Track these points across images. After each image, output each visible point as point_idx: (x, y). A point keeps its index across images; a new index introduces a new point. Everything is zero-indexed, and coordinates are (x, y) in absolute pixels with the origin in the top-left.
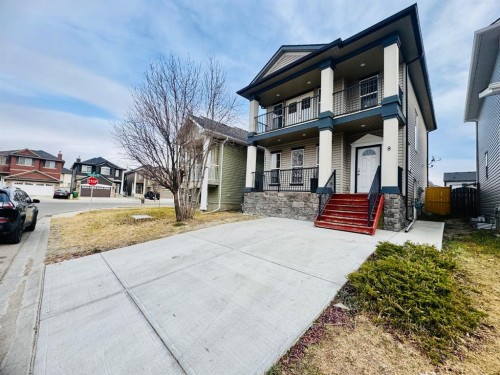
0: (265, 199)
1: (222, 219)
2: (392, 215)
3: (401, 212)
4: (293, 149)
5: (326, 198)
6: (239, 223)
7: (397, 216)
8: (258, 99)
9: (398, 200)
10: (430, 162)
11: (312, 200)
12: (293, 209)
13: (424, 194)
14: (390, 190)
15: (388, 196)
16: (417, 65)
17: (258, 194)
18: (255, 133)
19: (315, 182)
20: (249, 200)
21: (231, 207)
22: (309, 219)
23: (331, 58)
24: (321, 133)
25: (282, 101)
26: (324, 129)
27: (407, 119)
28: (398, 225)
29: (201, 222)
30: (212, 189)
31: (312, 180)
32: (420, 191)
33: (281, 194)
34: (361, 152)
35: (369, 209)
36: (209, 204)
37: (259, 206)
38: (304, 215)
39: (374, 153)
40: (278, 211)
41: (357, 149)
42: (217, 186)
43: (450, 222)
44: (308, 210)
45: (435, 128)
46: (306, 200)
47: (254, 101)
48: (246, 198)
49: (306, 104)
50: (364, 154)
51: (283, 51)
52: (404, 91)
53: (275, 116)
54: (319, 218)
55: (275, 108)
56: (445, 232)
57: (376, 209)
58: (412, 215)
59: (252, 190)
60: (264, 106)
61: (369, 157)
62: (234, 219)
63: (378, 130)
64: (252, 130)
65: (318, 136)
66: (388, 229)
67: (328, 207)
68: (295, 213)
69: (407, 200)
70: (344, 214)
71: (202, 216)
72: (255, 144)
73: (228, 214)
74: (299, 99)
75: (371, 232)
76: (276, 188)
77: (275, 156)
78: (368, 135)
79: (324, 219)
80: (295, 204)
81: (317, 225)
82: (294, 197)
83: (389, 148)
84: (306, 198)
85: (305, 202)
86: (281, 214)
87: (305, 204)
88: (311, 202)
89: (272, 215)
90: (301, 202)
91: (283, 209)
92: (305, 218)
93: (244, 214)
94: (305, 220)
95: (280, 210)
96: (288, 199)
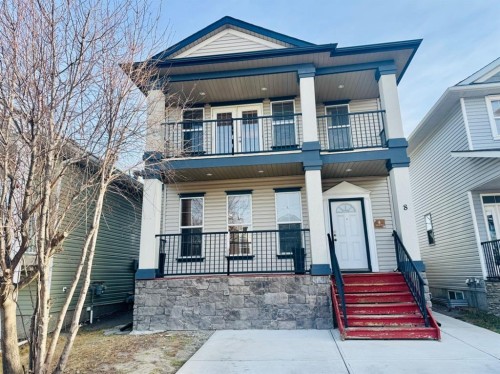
0: (196, 292)
4: (229, 192)
12: (265, 308)
20: (149, 297)
22: (300, 325)
24: (308, 173)
26: (313, 167)
33: (235, 279)
37: (178, 310)
38: (290, 318)
40: (231, 317)
44: (298, 309)
46: (292, 289)
48: (141, 295)
54: (346, 322)
61: (346, 215)
68: (268, 317)
74: (237, 111)
78: (345, 183)
80: (269, 298)
82: (266, 284)
83: (405, 207)
84: (292, 285)
85: (289, 293)
86: (237, 322)
87: (290, 297)
88: (302, 292)
89: (215, 325)
90: (281, 294)
91: (242, 311)
92: (293, 324)
93: (135, 333)
94: (293, 328)
95: (234, 313)
96: (253, 289)
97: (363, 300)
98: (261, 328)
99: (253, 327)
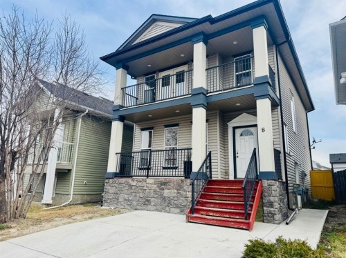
0: (131, 186)
1: (70, 217)
2: (271, 205)
3: (281, 200)
4: (166, 126)
5: (200, 185)
6: (93, 221)
7: (276, 205)
8: (126, 68)
9: (276, 188)
10: (311, 143)
11: (185, 187)
12: (164, 199)
13: (308, 178)
14: (267, 175)
15: (265, 183)
16: (285, 47)
17: (123, 180)
18: (122, 107)
19: (188, 165)
20: (110, 188)
21: (88, 198)
22: (182, 212)
23: (202, 33)
24: (194, 110)
25: (154, 72)
26: (197, 106)
27: (280, 100)
28: (278, 217)
29: (38, 221)
30: (62, 175)
31: (185, 163)
32: (303, 175)
33: (150, 180)
34: (238, 132)
35: (245, 198)
36: (57, 194)
37: (122, 197)
38: (177, 207)
39: (252, 134)
40: (146, 203)
41: (234, 128)
42: (69, 171)
43: (334, 209)
44: (182, 201)
45: (313, 108)
46: (179, 187)
47: (121, 70)
48: (107, 187)
49: (180, 78)
50: (241, 135)
51: (154, 20)
52: (276, 71)
53: (147, 88)
54: (193, 211)
55: (147, 79)
56: (327, 221)
57: (253, 198)
58: (296, 204)
59: (116, 175)
60: (134, 76)
61: (246, 138)
62: (86, 216)
63: (252, 110)
64: (118, 102)
65: (191, 113)
66: (269, 222)
67: (202, 196)
68: (166, 205)
69: (287, 186)
70: (221, 205)
71: (44, 212)
72: (122, 119)
73: (82, 208)
74: (172, 72)
75: (248, 227)
76: (145, 173)
77: (146, 133)
78: (244, 114)
79: (197, 211)
80: (166, 193)
81: (190, 220)
82: (165, 184)
83: (263, 130)
84: (179, 185)
85: (178, 190)
86: (149, 206)
87: (178, 193)
88: (185, 190)
89: (138, 207)
90: (173, 191)
91: (152, 200)
92: (178, 210)
93: (103, 207)
94: (178, 213)
95: (148, 201)
96: (158, 187)
97: (217, 198)
98: (161, 211)
99: (157, 210)
